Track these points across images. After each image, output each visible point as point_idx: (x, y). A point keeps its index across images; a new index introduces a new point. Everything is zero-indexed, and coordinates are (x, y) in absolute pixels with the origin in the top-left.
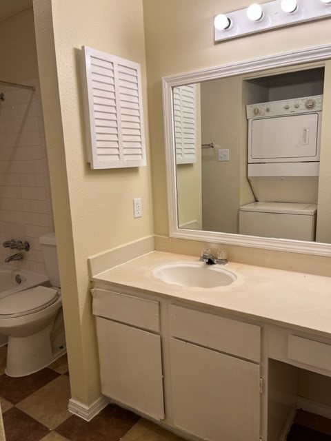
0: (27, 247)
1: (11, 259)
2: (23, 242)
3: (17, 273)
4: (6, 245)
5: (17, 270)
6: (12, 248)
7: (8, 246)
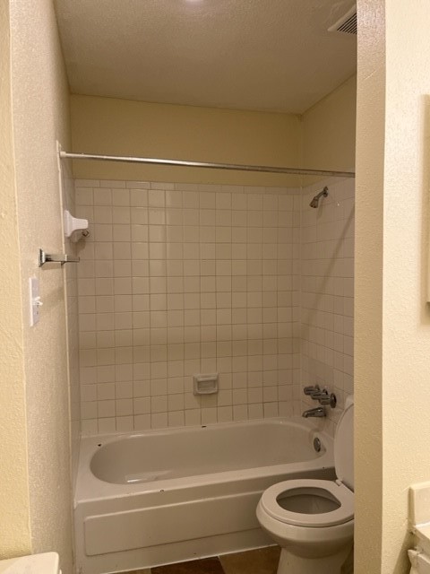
0: (334, 402)
1: (311, 413)
2: (330, 393)
3: (316, 435)
4: (308, 391)
5: (317, 430)
6: (313, 399)
7: (309, 394)
